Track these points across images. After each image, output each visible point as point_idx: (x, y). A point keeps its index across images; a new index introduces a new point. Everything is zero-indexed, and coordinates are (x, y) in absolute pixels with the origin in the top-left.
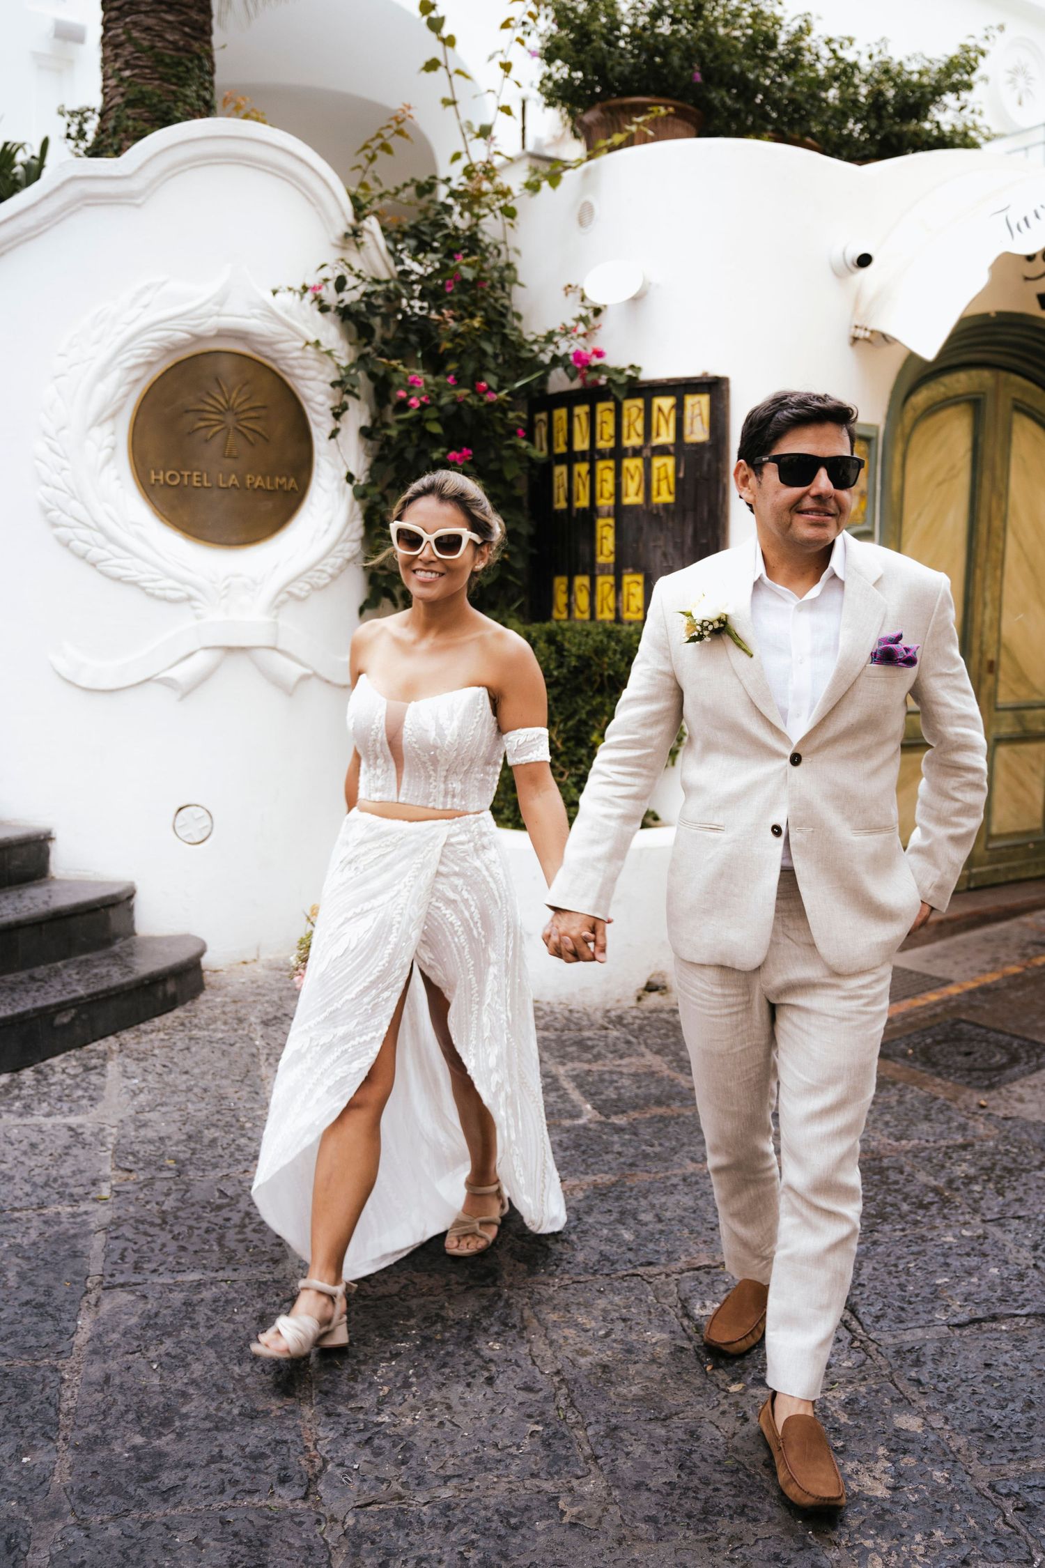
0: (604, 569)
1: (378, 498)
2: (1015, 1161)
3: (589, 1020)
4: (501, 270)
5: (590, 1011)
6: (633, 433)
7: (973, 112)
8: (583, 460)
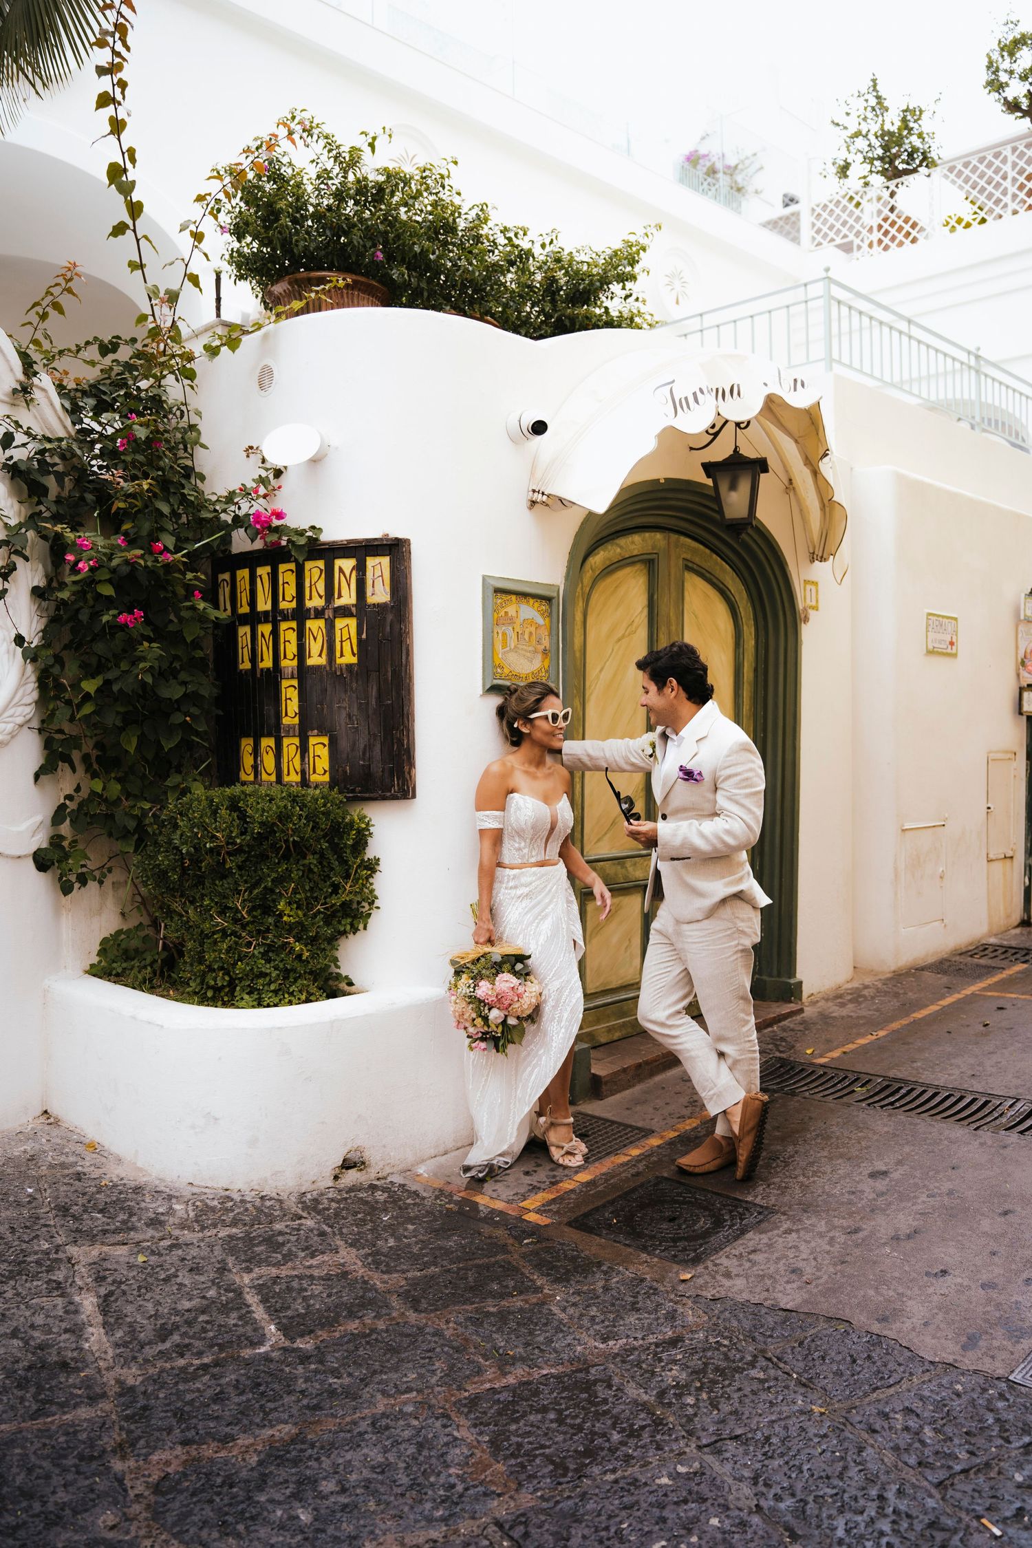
0: (289, 731)
1: (51, 661)
2: (727, 1358)
3: (282, 1208)
4: (184, 431)
5: (284, 1196)
6: (314, 593)
7: (637, 299)
8: (266, 621)
